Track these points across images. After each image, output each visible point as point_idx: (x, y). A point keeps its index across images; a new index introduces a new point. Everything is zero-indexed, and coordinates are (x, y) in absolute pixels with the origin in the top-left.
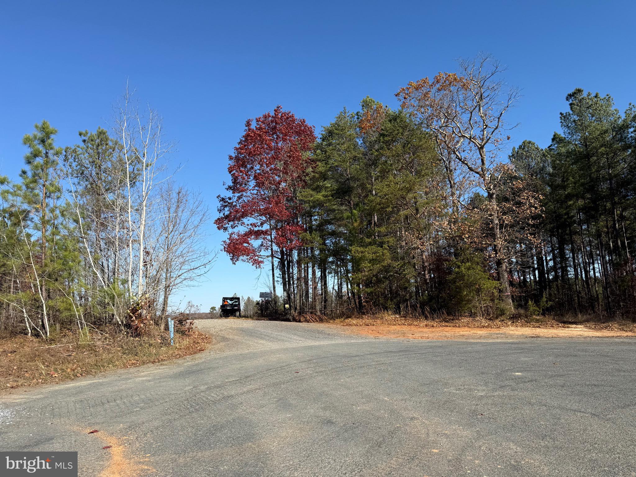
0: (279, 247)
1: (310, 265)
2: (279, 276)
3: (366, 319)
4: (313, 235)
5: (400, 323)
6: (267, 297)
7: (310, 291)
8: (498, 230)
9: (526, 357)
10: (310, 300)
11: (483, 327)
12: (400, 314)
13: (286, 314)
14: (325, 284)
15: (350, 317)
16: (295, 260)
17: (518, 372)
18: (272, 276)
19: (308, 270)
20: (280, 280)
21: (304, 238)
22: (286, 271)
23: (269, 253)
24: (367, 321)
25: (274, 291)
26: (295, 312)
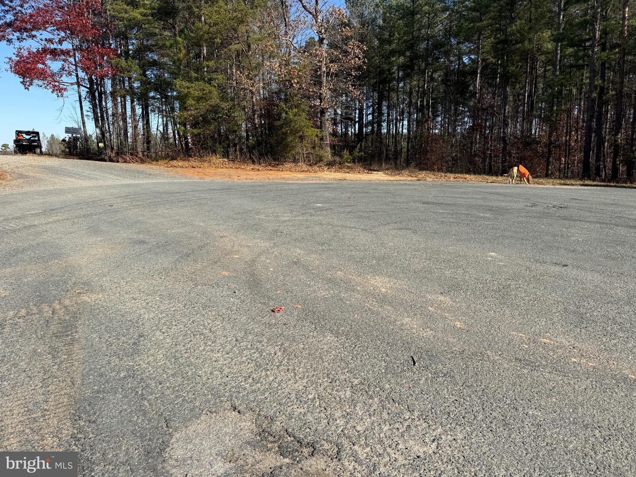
0: (87, 73)
1: (128, 98)
2: (89, 110)
3: (193, 162)
4: (130, 63)
5: (227, 166)
6: (76, 133)
7: (130, 130)
8: (325, 78)
9: (330, 193)
10: (130, 140)
11: (303, 171)
12: (228, 158)
13: (101, 153)
14: (147, 124)
15: (176, 159)
16: (108, 92)
17: (319, 203)
18: (79, 108)
19: (125, 104)
20: (91, 114)
21: (118, 64)
22: (98, 103)
23: (74, 79)
24: (194, 164)
25: (84, 127)
26: (112, 152)
